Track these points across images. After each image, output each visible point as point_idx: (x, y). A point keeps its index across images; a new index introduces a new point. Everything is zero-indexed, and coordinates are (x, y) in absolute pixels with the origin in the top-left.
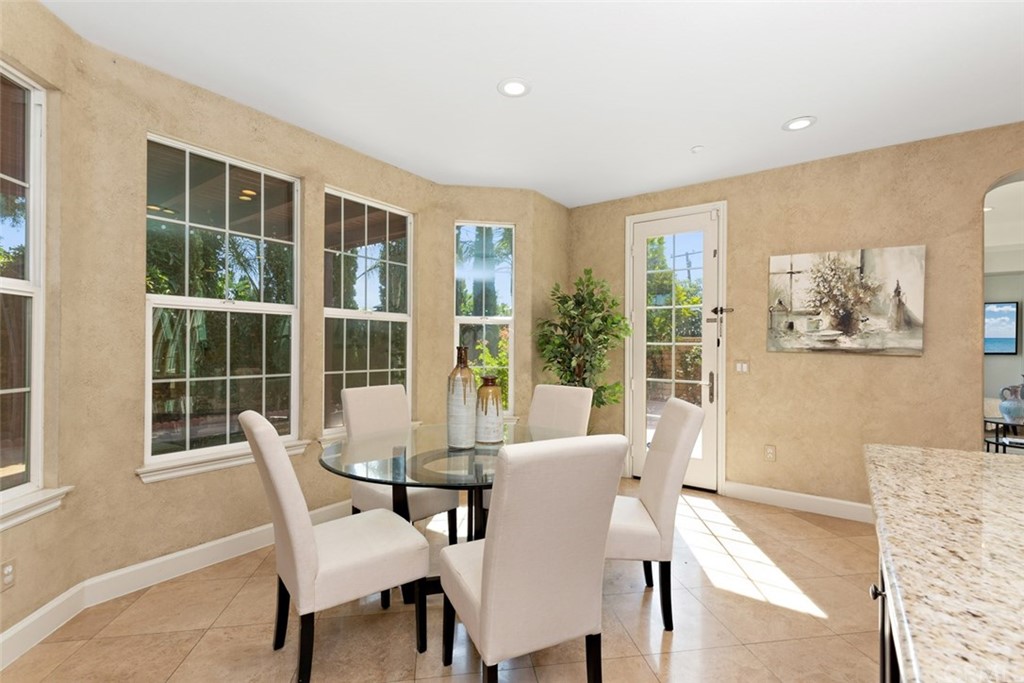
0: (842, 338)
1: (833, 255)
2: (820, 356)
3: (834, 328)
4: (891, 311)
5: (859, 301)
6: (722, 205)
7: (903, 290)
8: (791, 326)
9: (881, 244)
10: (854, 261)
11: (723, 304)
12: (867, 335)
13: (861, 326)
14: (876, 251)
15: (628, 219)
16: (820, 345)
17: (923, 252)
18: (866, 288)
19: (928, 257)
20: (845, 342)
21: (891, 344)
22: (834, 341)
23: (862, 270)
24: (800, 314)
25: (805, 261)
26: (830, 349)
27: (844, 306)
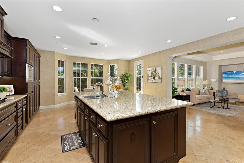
0: (154, 80)
1: (153, 68)
2: (152, 83)
3: (153, 79)
4: (158, 76)
5: (155, 75)
6: (143, 60)
7: (159, 73)
8: (149, 79)
9: (158, 66)
10: (155, 69)
11: (143, 75)
12: (156, 80)
13: (155, 78)
14: (157, 67)
15: (134, 62)
16: (152, 81)
17: (161, 68)
18: (156, 73)
19: (162, 68)
20: (154, 81)
21: (158, 81)
22: (153, 81)
23: (155, 70)
24: (150, 77)
25: (150, 69)
26: (153, 82)
27: (154, 76)
